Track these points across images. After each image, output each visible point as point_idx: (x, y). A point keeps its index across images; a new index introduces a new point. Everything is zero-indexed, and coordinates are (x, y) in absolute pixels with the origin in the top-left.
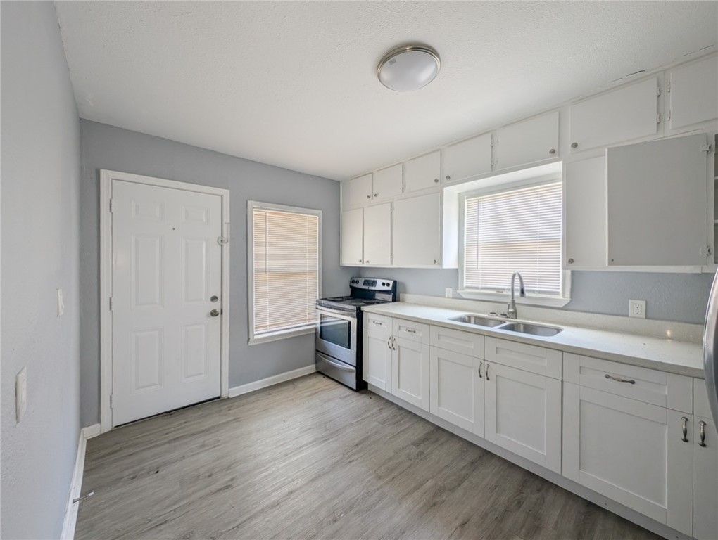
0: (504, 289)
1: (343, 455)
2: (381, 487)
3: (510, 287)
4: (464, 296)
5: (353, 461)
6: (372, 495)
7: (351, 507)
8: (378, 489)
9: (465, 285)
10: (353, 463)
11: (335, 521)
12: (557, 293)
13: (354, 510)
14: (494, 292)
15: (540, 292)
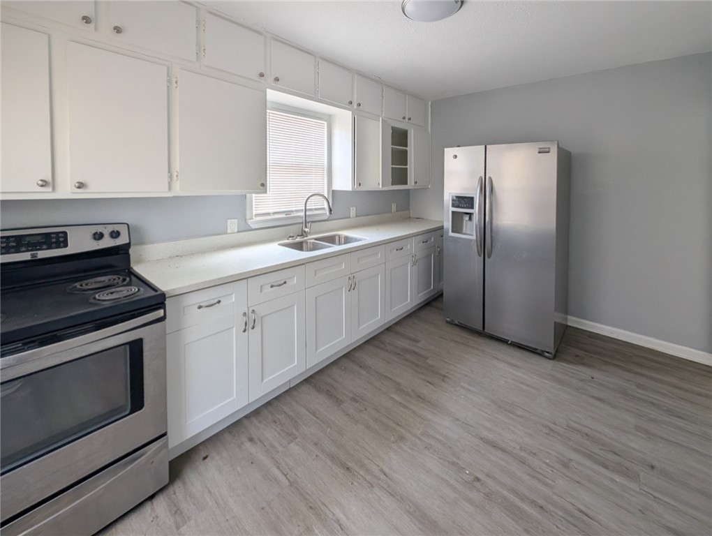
0: (292, 211)
1: (372, 486)
2: (415, 436)
3: (304, 208)
4: (253, 226)
5: (382, 471)
6: (430, 444)
7: (453, 464)
8: (420, 439)
9: (254, 213)
10: (386, 470)
11: (478, 479)
12: (323, 209)
13: (455, 460)
14: (283, 216)
15: (316, 209)
